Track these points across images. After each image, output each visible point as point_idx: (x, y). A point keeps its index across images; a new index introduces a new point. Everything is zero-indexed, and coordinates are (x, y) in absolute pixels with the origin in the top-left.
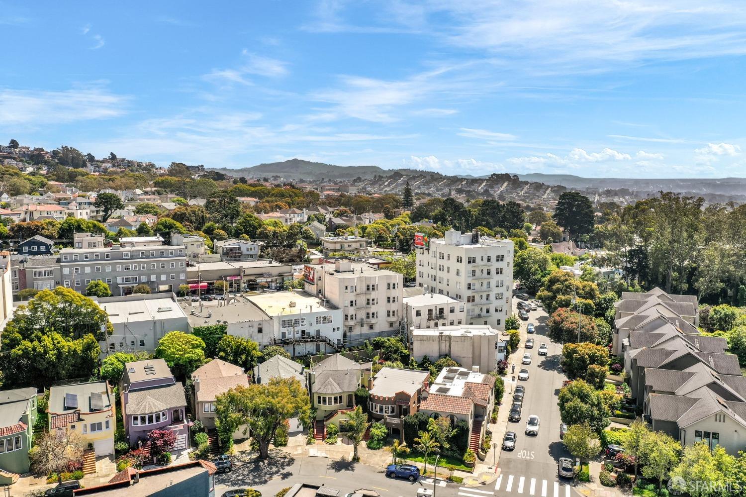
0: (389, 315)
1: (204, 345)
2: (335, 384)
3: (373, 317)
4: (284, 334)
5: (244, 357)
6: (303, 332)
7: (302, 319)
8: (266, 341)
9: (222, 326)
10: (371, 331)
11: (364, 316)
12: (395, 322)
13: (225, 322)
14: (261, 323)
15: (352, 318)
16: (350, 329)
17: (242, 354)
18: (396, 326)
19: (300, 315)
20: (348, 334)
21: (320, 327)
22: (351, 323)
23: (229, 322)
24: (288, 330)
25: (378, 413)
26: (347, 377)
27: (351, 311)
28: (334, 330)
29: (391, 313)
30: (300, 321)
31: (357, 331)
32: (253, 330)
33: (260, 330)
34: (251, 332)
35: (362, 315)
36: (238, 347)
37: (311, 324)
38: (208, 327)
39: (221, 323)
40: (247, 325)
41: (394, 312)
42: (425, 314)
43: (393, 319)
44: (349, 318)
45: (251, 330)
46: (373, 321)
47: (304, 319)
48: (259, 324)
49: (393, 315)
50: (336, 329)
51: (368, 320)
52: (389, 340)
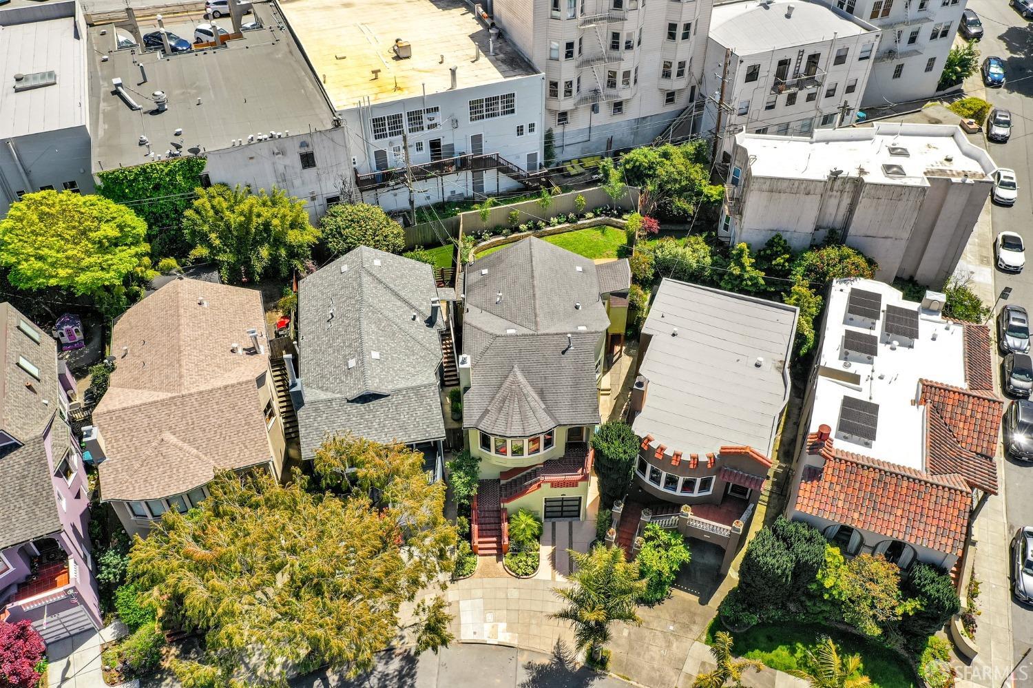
0: (667, 75)
1: (141, 227)
2: (533, 395)
3: (626, 82)
4: (380, 155)
5: (264, 252)
6: (435, 145)
7: (428, 111)
8: (331, 188)
9: (189, 160)
10: (619, 119)
11: (601, 84)
12: (680, 91)
13: (195, 151)
14: (308, 140)
15: (568, 92)
16: (563, 117)
17: (261, 243)
18: (681, 102)
19: (422, 99)
20: (557, 131)
21: (484, 127)
22: (565, 104)
23: (207, 146)
24: (391, 143)
25: (661, 488)
26: (567, 361)
27: (567, 71)
28: (520, 130)
29: (674, 70)
30: (425, 116)
31: (581, 121)
32: (287, 161)
33: (308, 160)
34: (281, 169)
35: (595, 78)
36: (244, 227)
37: (455, 123)
38: (144, 170)
39: (185, 153)
40: (264, 149)
41: (682, 65)
42: (768, 73)
43: (676, 84)
44: (561, 89)
45: (281, 162)
46: (622, 93)
47: (436, 109)
48: (304, 144)
49: (680, 74)
50: (526, 129)
51: (612, 91)
52: (666, 155)
